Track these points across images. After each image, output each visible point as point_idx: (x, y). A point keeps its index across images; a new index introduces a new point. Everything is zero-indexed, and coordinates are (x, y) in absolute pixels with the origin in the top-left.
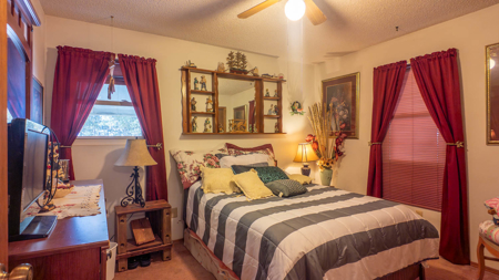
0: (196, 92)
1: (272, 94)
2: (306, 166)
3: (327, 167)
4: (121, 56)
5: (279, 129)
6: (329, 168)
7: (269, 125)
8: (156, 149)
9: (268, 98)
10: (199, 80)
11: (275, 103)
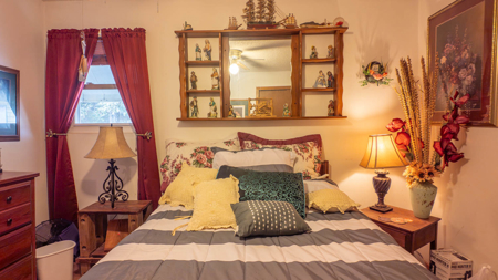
0: (198, 64)
1: (323, 53)
2: (382, 175)
3: (425, 180)
4: (104, 31)
5: (335, 111)
6: (428, 184)
7: (315, 105)
8: (144, 138)
9: (314, 60)
10: (202, 46)
11: (331, 68)
